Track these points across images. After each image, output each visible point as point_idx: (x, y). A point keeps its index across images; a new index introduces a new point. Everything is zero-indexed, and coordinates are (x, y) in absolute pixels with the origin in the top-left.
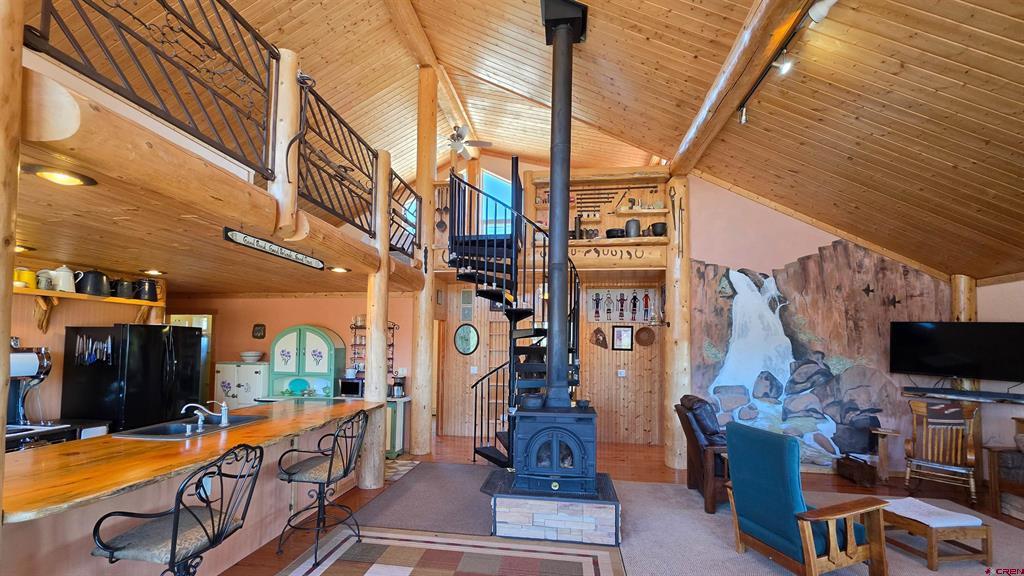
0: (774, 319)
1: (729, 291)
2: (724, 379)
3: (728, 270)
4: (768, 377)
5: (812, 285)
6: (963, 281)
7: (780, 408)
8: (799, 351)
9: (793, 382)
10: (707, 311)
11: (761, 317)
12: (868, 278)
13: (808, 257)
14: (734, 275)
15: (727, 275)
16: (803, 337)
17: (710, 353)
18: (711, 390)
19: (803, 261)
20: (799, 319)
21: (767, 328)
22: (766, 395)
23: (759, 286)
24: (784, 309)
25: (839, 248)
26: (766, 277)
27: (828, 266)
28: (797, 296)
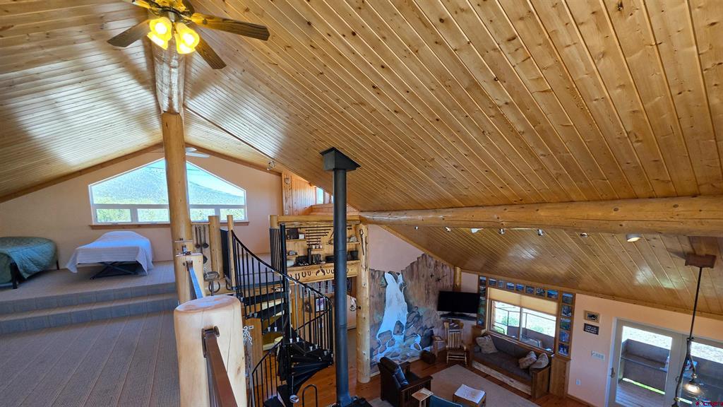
0: (401, 295)
1: (385, 284)
2: (383, 329)
3: (384, 273)
4: (399, 323)
5: (415, 276)
6: (458, 269)
7: (403, 336)
8: (410, 309)
9: (407, 323)
10: (375, 296)
11: (397, 294)
12: (432, 270)
13: (414, 263)
14: (387, 275)
15: (384, 276)
16: (411, 301)
17: (377, 319)
18: (377, 337)
19: (412, 264)
20: (410, 293)
21: (399, 300)
22: (398, 332)
23: (396, 279)
24: (405, 289)
25: (424, 257)
26: (399, 274)
27: (420, 266)
28: (410, 282)
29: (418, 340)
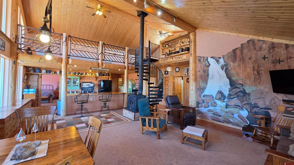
0: (223, 73)
1: (208, 64)
3: (207, 58)
4: (220, 92)
5: (238, 59)
7: (225, 103)
8: (232, 84)
9: (230, 95)
10: (201, 71)
11: (218, 72)
12: (264, 52)
13: (237, 49)
15: (207, 60)
16: (234, 78)
17: (202, 84)
18: (202, 96)
19: (234, 51)
20: (233, 72)
21: (220, 76)
22: (220, 99)
23: (218, 61)
24: (226, 69)
25: (251, 43)
26: (220, 58)
27: (245, 51)
28: (232, 64)
29: (245, 113)
